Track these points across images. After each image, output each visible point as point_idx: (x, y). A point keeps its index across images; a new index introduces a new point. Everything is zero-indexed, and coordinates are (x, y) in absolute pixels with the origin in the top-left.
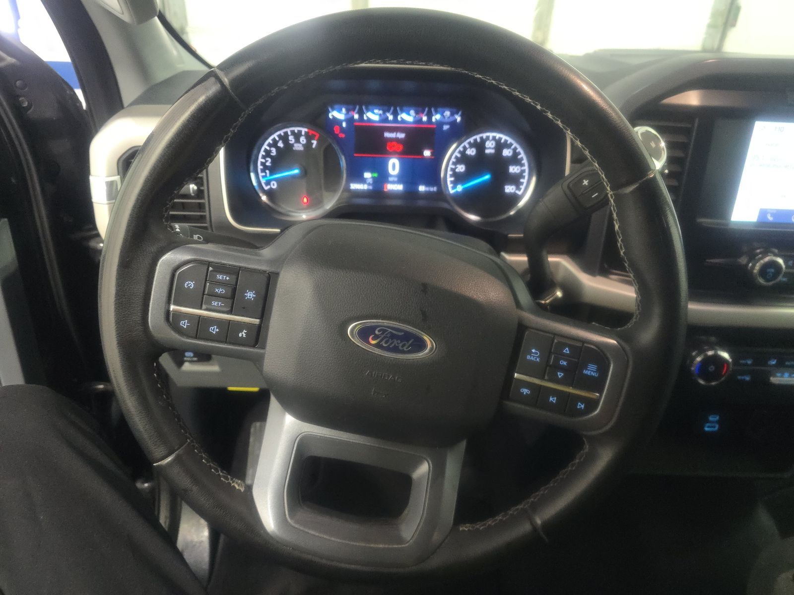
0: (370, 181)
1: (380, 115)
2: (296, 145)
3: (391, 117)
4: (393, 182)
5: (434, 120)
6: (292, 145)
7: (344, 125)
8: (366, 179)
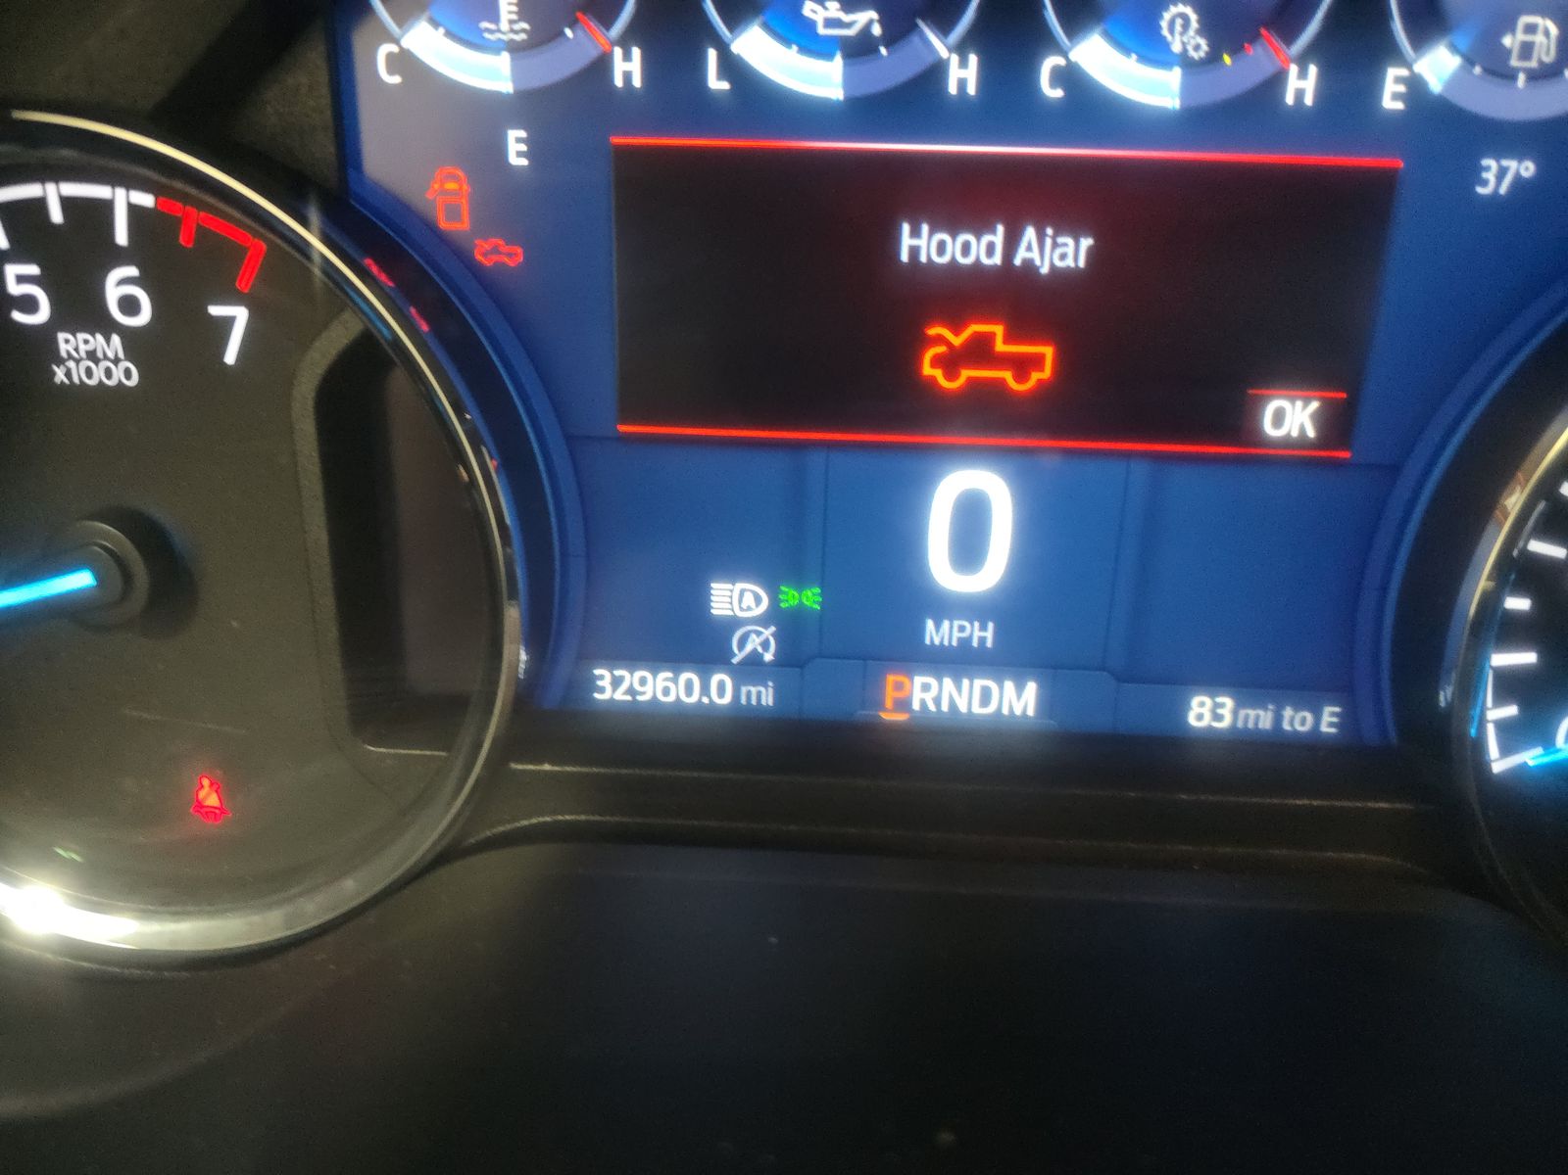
0: (762, 642)
1: (858, 49)
2: (66, 342)
3: (964, 75)
4: (959, 661)
5: (1391, 96)
6: (41, 343)
7: (516, 147)
8: (733, 623)
